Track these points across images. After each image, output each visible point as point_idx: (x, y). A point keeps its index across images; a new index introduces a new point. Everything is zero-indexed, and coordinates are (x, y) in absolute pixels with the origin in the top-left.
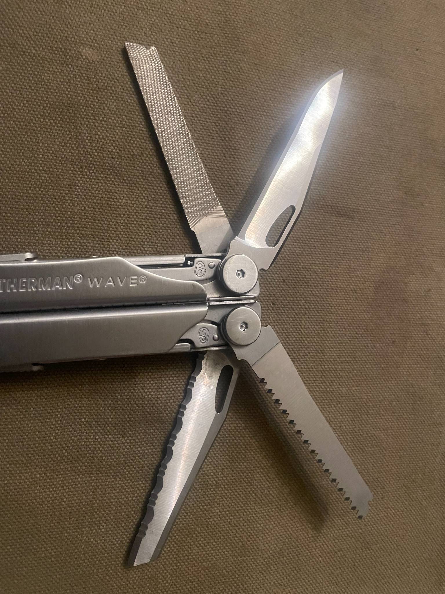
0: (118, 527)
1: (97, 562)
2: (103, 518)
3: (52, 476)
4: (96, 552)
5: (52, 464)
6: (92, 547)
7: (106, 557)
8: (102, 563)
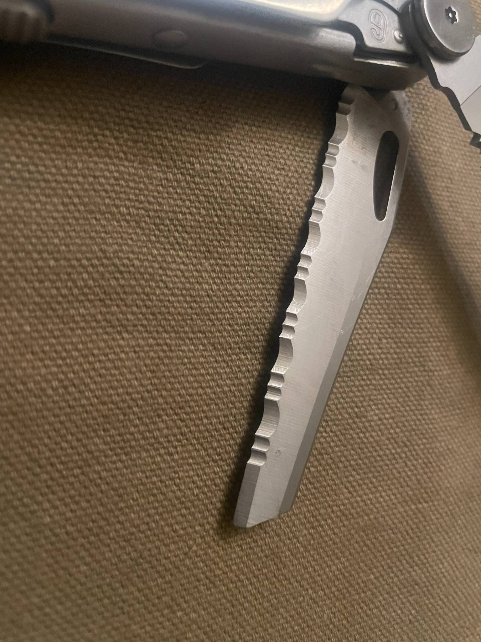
0: (205, 450)
1: (167, 529)
2: (176, 431)
3: (61, 330)
4: (163, 507)
5: (59, 303)
6: (154, 495)
7: (183, 516)
8: (175, 531)
